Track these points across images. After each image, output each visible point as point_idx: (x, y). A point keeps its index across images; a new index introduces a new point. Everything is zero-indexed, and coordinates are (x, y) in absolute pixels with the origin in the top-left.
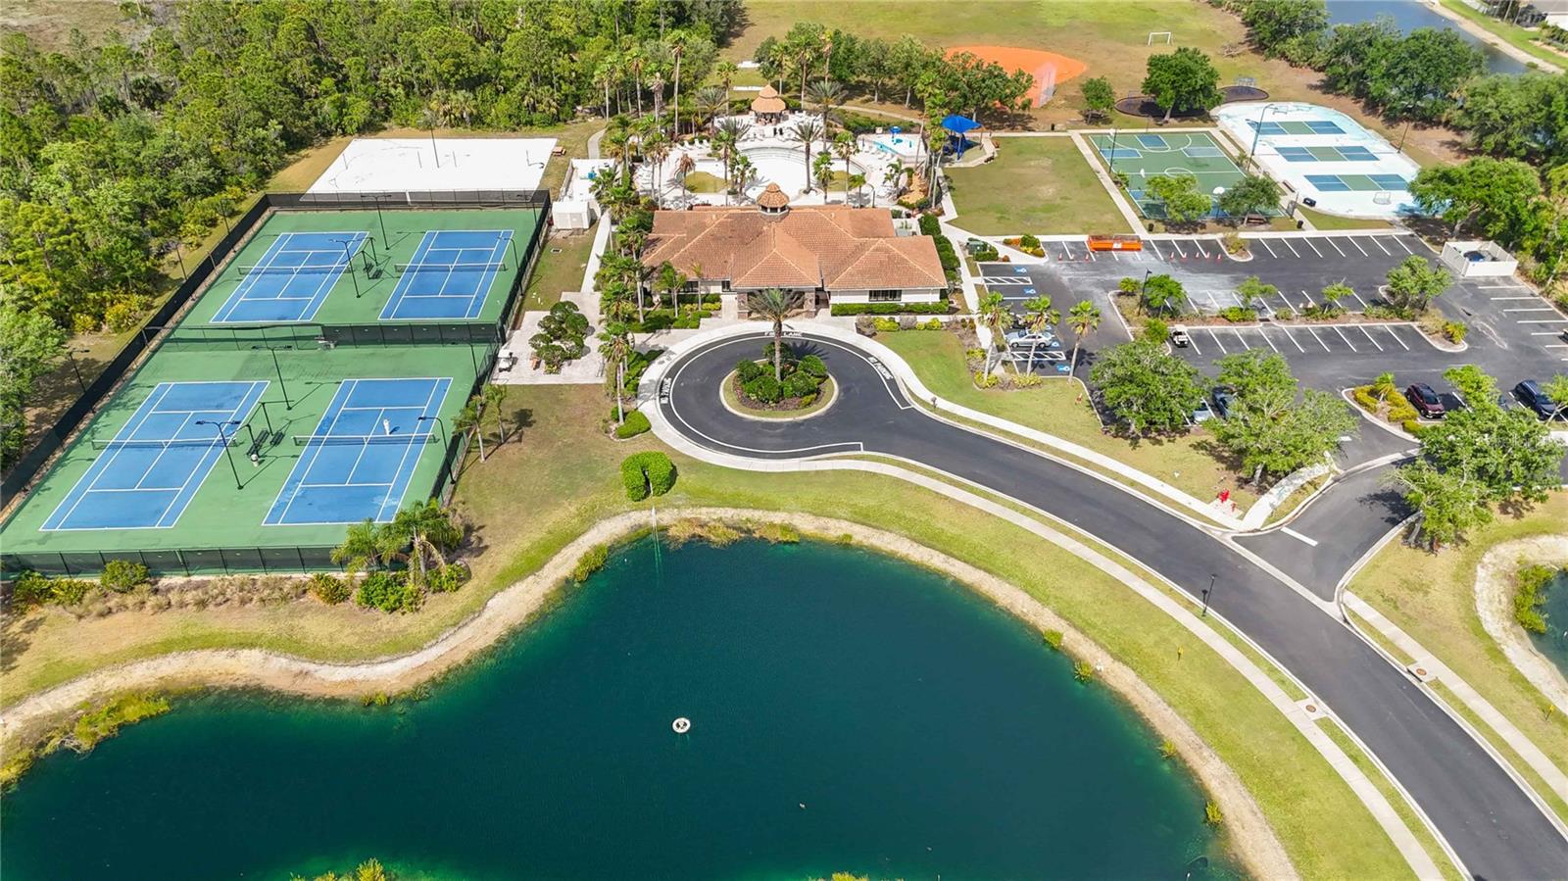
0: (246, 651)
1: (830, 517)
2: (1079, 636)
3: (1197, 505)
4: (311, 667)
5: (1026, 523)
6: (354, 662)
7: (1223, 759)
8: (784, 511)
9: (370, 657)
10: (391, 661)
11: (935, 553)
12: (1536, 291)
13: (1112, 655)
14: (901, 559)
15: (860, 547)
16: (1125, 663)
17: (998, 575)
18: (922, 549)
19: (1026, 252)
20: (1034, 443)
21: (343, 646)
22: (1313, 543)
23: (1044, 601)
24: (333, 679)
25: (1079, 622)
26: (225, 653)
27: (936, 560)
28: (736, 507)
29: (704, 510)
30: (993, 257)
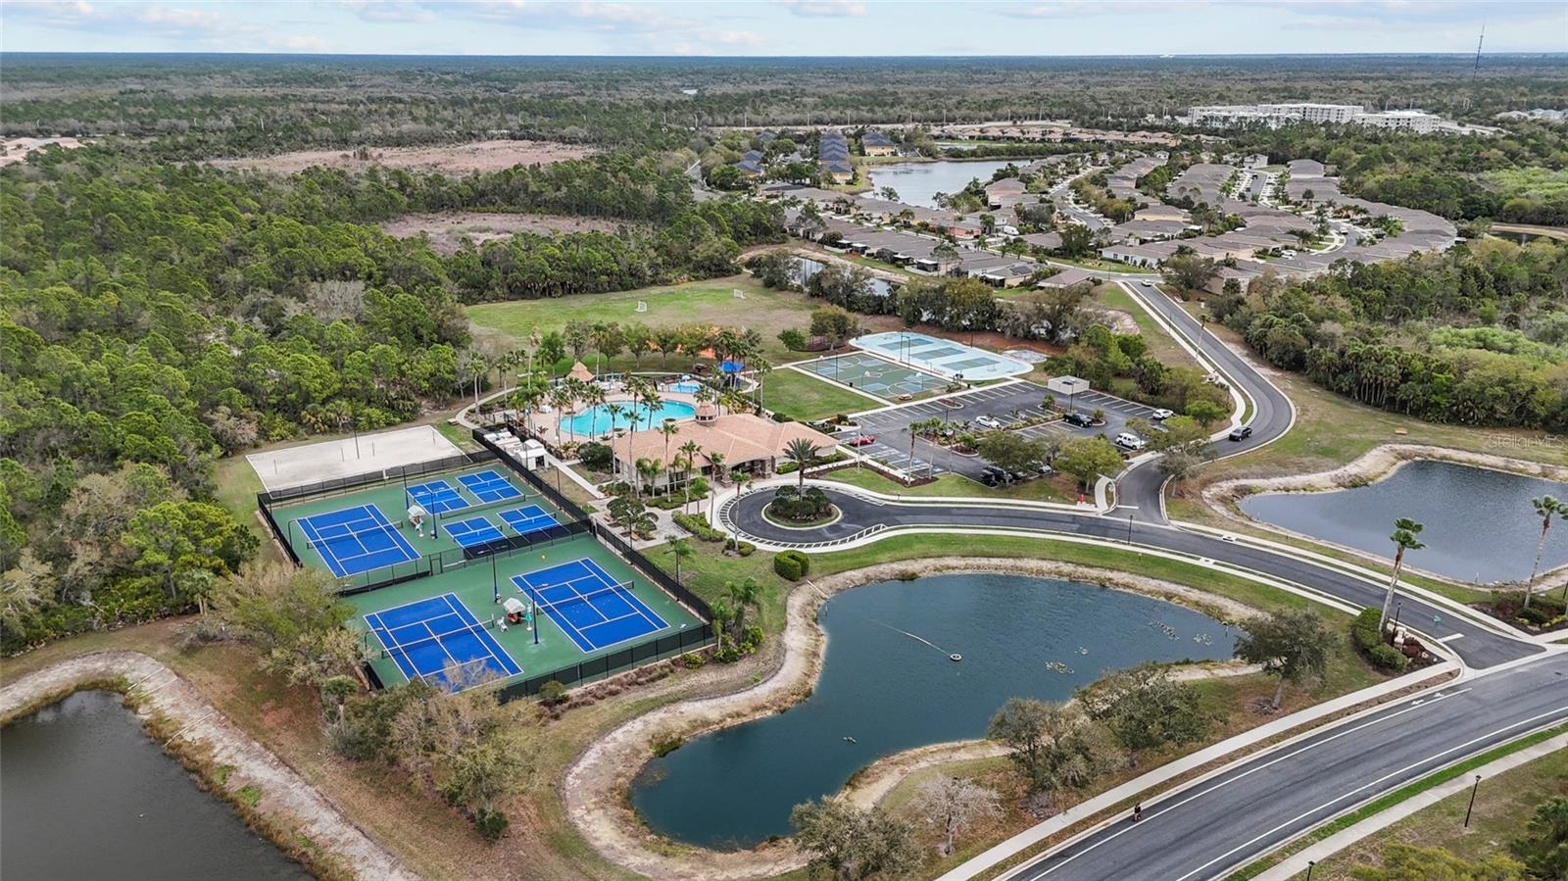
3: (1070, 507)
8: (880, 564)
12: (1106, 394)
16: (1118, 570)
19: (845, 424)
25: (1080, 562)
28: (853, 569)
29: (837, 575)
30: (833, 429)
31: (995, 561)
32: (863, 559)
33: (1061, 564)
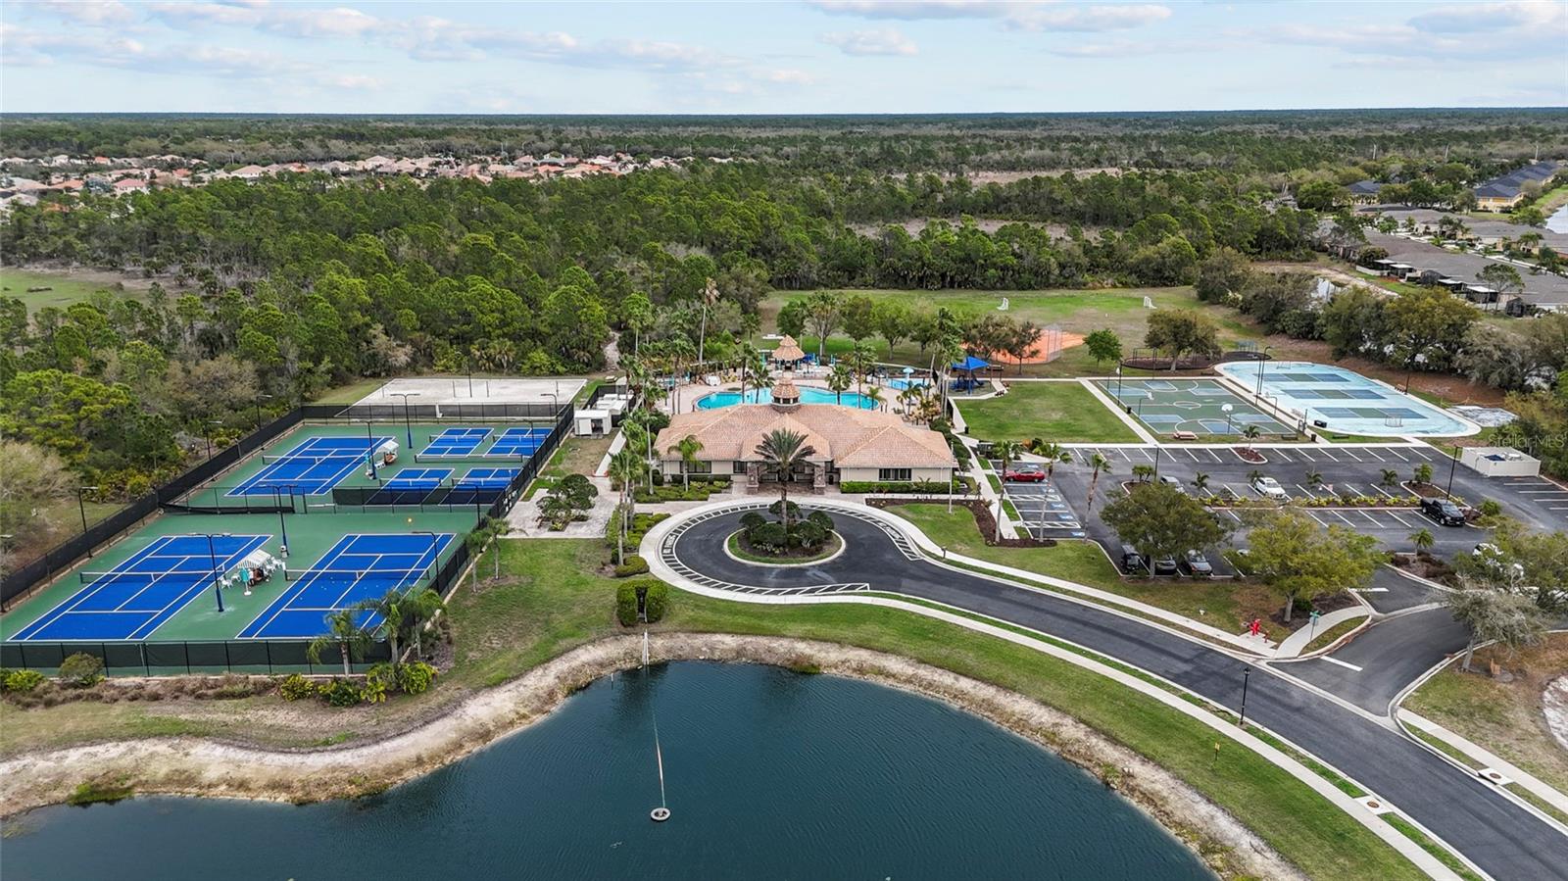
1: (833, 641)
3: (1224, 636)
8: (783, 636)
22: (1359, 669)
29: (700, 634)
31: (966, 684)
32: (766, 623)
33: (1069, 721)
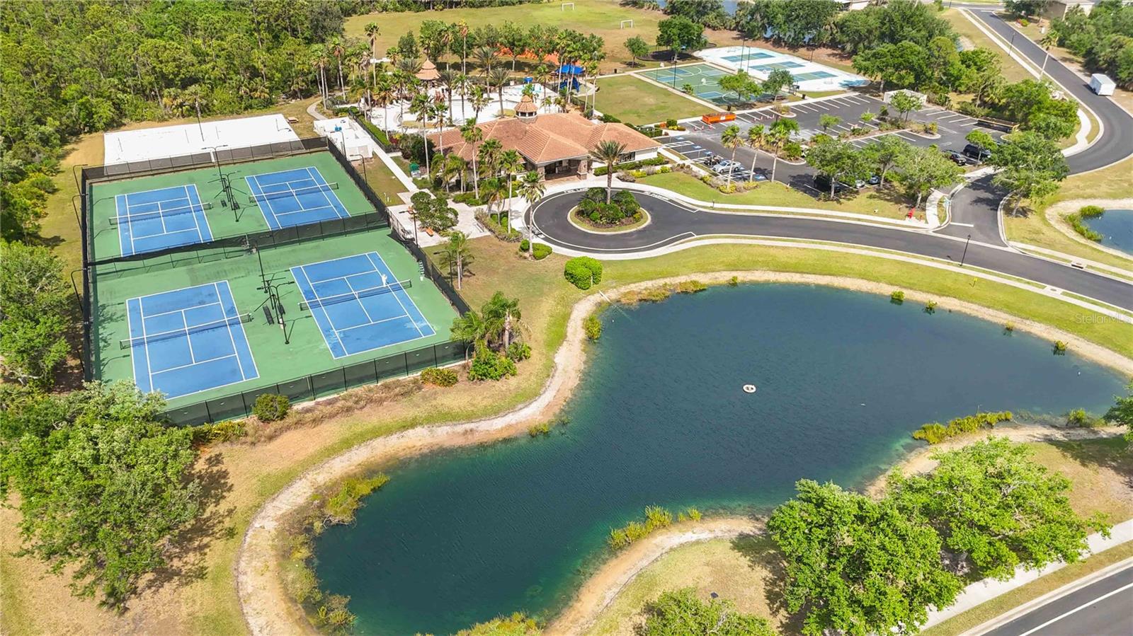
0: (411, 431)
1: (713, 271)
2: (911, 292)
3: (899, 222)
4: (472, 426)
5: (827, 247)
6: (502, 414)
7: (1040, 322)
8: (682, 275)
9: (511, 408)
10: (526, 406)
11: (793, 274)
12: (943, 109)
13: (937, 294)
14: (774, 283)
15: (744, 283)
16: (948, 296)
17: (840, 275)
18: (782, 274)
19: (673, 129)
20: (785, 213)
21: (485, 406)
22: (972, 226)
23: (877, 280)
24: (494, 427)
25: (904, 285)
26: (395, 436)
27: (796, 278)
28: (652, 279)
29: (633, 285)
30: (660, 133)
